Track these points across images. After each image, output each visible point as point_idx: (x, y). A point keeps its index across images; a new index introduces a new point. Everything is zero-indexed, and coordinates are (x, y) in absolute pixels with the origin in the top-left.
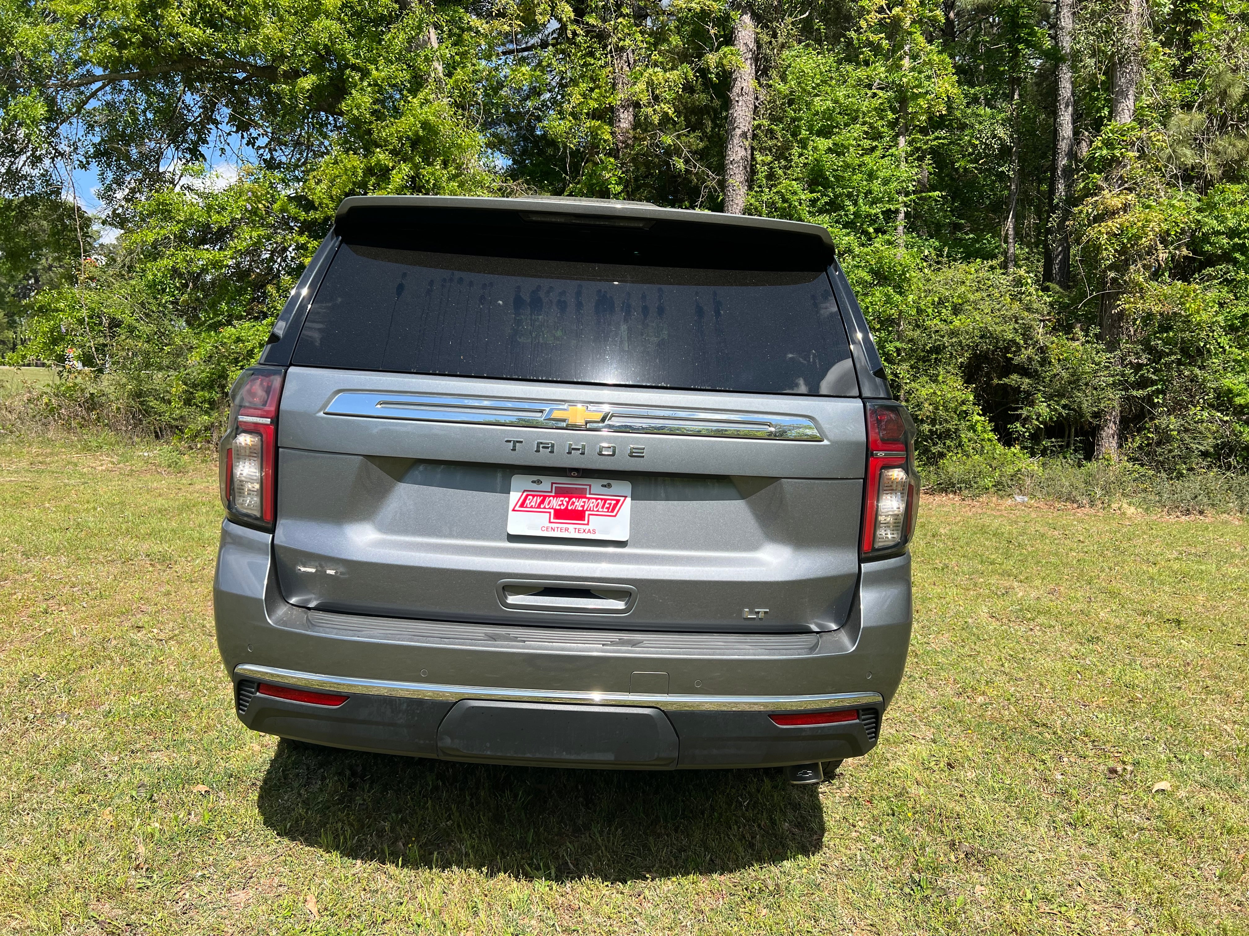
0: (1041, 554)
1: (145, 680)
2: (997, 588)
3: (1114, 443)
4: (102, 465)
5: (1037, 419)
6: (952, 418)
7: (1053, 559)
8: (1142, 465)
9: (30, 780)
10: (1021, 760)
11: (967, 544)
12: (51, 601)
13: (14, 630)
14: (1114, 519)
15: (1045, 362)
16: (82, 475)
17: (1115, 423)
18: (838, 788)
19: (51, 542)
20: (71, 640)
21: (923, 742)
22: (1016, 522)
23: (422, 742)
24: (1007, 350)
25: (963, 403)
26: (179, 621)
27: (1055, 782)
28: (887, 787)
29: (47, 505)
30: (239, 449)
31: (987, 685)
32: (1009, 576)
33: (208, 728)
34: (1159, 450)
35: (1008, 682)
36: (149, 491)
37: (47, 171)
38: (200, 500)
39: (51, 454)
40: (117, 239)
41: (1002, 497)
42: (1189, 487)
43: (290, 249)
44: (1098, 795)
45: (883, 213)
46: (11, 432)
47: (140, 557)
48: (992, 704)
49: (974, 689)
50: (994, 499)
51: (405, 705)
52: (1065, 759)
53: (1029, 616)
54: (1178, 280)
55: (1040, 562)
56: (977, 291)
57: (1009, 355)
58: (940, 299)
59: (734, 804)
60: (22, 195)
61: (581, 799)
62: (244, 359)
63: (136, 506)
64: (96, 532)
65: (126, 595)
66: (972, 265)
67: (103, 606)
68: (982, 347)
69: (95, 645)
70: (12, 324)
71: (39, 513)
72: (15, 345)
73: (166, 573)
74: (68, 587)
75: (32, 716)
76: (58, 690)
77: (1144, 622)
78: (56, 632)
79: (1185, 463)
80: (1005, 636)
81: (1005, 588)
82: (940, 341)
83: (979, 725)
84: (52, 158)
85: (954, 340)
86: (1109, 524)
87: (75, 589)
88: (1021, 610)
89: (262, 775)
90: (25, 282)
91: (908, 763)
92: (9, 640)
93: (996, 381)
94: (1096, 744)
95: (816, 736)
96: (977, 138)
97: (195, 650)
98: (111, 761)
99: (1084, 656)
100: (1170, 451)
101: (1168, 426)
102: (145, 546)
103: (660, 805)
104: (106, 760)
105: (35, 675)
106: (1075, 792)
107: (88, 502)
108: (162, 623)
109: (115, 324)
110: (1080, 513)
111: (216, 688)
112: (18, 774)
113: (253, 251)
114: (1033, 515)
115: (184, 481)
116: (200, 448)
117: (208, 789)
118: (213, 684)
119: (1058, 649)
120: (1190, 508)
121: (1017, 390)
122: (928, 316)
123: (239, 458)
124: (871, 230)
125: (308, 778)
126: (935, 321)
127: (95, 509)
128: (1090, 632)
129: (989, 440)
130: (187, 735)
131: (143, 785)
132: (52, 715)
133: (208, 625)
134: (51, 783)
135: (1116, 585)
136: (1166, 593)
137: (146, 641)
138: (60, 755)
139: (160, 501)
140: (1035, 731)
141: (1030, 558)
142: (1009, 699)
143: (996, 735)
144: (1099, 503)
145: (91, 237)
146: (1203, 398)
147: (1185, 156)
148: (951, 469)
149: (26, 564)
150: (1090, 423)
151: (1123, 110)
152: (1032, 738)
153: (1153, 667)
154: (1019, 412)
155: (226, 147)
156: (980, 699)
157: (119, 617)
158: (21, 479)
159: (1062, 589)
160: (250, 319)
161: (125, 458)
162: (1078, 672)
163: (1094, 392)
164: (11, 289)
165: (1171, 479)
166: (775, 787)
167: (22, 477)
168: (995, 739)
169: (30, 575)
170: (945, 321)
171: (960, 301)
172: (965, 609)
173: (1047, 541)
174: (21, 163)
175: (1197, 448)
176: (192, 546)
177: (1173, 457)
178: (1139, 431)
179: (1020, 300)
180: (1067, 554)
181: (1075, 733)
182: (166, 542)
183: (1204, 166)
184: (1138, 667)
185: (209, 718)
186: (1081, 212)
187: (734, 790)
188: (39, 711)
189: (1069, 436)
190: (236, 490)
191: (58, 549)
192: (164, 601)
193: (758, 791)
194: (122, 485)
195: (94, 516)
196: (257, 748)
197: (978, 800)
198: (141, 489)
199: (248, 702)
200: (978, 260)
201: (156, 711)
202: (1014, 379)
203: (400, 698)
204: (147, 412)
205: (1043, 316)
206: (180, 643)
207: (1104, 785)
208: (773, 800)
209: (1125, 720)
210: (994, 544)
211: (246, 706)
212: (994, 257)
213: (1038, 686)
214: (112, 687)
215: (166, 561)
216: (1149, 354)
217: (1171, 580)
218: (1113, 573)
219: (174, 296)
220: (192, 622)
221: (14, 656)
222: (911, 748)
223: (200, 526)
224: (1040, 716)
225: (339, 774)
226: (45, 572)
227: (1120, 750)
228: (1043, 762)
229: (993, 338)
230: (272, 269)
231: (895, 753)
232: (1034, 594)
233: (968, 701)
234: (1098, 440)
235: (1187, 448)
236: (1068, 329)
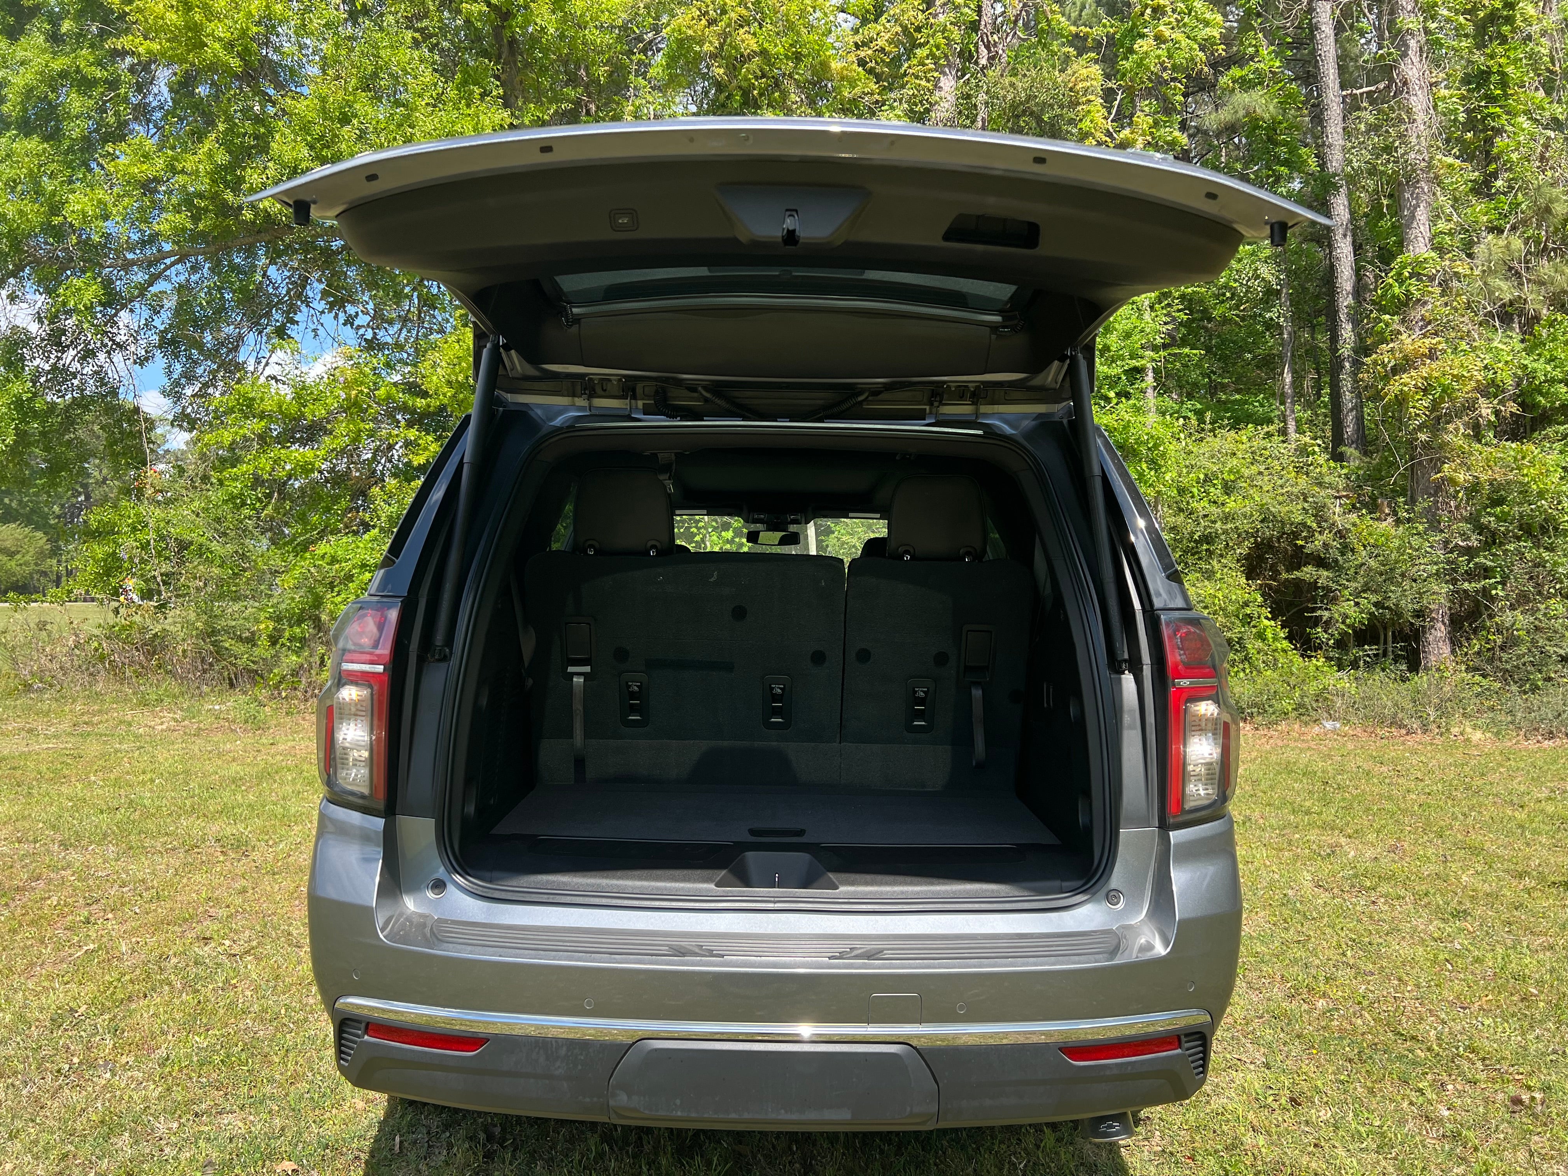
0: (1370, 798)
1: (214, 1013)
2: (1320, 847)
3: (1446, 650)
4: (162, 723)
5: (1343, 622)
6: (1233, 623)
7: (1389, 806)
8: (1484, 676)
9: (62, 1159)
10: (1388, 1088)
11: (1272, 788)
12: (95, 906)
13: (47, 947)
14: (1457, 748)
15: (1346, 548)
16: (137, 737)
17: (1444, 624)
18: (1146, 1139)
19: (96, 826)
20: (119, 959)
21: (1252, 1067)
22: (1330, 757)
23: (588, 1100)
24: (1296, 535)
25: (1246, 604)
26: (258, 928)
27: (1440, 1121)
28: (1211, 1135)
29: (93, 778)
30: (342, 706)
31: (1327, 982)
32: (1332, 829)
33: (295, 1079)
34: (1505, 656)
35: (1356, 978)
36: (220, 755)
37: (101, 366)
38: (284, 764)
39: (100, 711)
40: (187, 443)
41: (1306, 724)
42: (1549, 702)
43: (397, 447)
44: (1502, 1136)
45: (1126, 372)
46: (51, 686)
47: (208, 843)
48: (1337, 1010)
49: (1310, 990)
50: (1296, 726)
51: (565, 1049)
52: (1450, 1087)
53: (1369, 884)
54: (1507, 440)
55: (1369, 809)
56: (1252, 464)
57: (1300, 543)
58: (1206, 475)
59: (1007, 1166)
60: (70, 396)
61: (797, 1165)
62: (340, 583)
63: (204, 776)
64: (154, 811)
65: (189, 894)
66: (1243, 432)
67: (160, 910)
68: (1263, 533)
69: (151, 966)
70: (55, 552)
71: (82, 789)
72: (59, 578)
73: (241, 863)
74: (116, 887)
75: (67, 1067)
76: (101, 1031)
77: (1521, 887)
78: (100, 948)
79: (1540, 672)
80: (1341, 912)
81: (1331, 846)
82: (1211, 527)
83: (1325, 1041)
84: (108, 353)
85: (1229, 526)
86: (1451, 755)
87: (124, 890)
88: (1356, 876)
89: (367, 1144)
90: (74, 500)
91: (1237, 1098)
92: (40, 962)
93: (1284, 576)
94: (1488, 1062)
95: (1124, 1075)
96: (1235, 281)
97: (279, 967)
98: (168, 1129)
99: (1451, 938)
100: (1519, 657)
101: (1514, 624)
102: (214, 828)
103: (904, 1169)
104: (161, 1127)
105: (71, 1009)
106: (1471, 1134)
107: (144, 773)
108: (236, 932)
109: (183, 546)
110: (1411, 741)
111: (306, 1020)
112: (46, 1150)
113: (350, 452)
114: (1350, 746)
115: (264, 741)
116: (286, 697)
117: (296, 1167)
118: (301, 1015)
119: (1415, 929)
120: (1554, 730)
121: (1314, 585)
122: (1193, 497)
123: (342, 719)
124: (1112, 394)
125: (429, 1146)
126: (1202, 504)
127: (152, 781)
128: (1454, 904)
129: (1284, 651)
130: (268, 1090)
131: (210, 1164)
132: (92, 1066)
133: (295, 932)
134: (90, 1162)
135: (1475, 838)
136: (1543, 846)
137: (216, 957)
138: (102, 1122)
139: (235, 768)
140: (1402, 1047)
141: (1355, 805)
142: (1360, 1003)
143: (1351, 1055)
144: (1433, 727)
145: (154, 443)
146: (1554, 587)
147: (1500, 289)
148: (1237, 690)
149: (64, 858)
150: (1412, 624)
151: (1416, 237)
152: (1400, 1057)
153: (1545, 949)
154: (1319, 613)
155: (319, 327)
156: (1321, 1004)
157: (180, 925)
158: (61, 746)
159: (1406, 845)
160: (347, 534)
161: (191, 714)
162: (1447, 961)
163: (1414, 585)
164: (56, 508)
165: (1525, 693)
166: (1059, 1140)
167: (62, 743)
168: (1350, 1061)
169: (69, 872)
170: (1215, 502)
171: (1232, 477)
172: (1282, 876)
173: (1375, 781)
174: (70, 358)
175: (1555, 652)
176: (274, 826)
177: (1524, 664)
178: (1475, 631)
179: (1307, 474)
180: (1404, 797)
181: (1457, 1049)
182: (242, 822)
183: (1525, 300)
184: (1525, 950)
185: (297, 1063)
186: (1375, 363)
187: (1003, 1146)
188: (76, 1060)
189: (1385, 643)
190: (338, 761)
191: (105, 836)
192: (239, 901)
193: (1038, 1147)
194: (187, 748)
195: (151, 791)
196: (360, 1105)
197: (1341, 1152)
198: (210, 752)
199: (352, 1049)
200: (1250, 426)
201: (228, 1056)
202: (1308, 572)
203: (556, 1039)
204: (219, 652)
205: (1338, 491)
206: (258, 959)
207: (1509, 1123)
208: (1059, 1160)
209: (1521, 1026)
210: (1306, 787)
211: (349, 1055)
212: (1270, 421)
213: (1396, 982)
214: (171, 1024)
215: (241, 847)
216: (1480, 534)
217: (1547, 828)
218: (1470, 820)
219: (255, 509)
220: (274, 928)
221: (45, 984)
222: (1238, 1077)
223: (284, 798)
224: (1406, 1026)
225: (471, 1139)
226: (87, 867)
227: (1521, 1070)
228: (1420, 1091)
229: (1277, 521)
230: (375, 471)
231: (1217, 1085)
232: (1369, 854)
233: (1305, 1007)
234: (1424, 646)
235: (1542, 653)
236: (1373, 507)
